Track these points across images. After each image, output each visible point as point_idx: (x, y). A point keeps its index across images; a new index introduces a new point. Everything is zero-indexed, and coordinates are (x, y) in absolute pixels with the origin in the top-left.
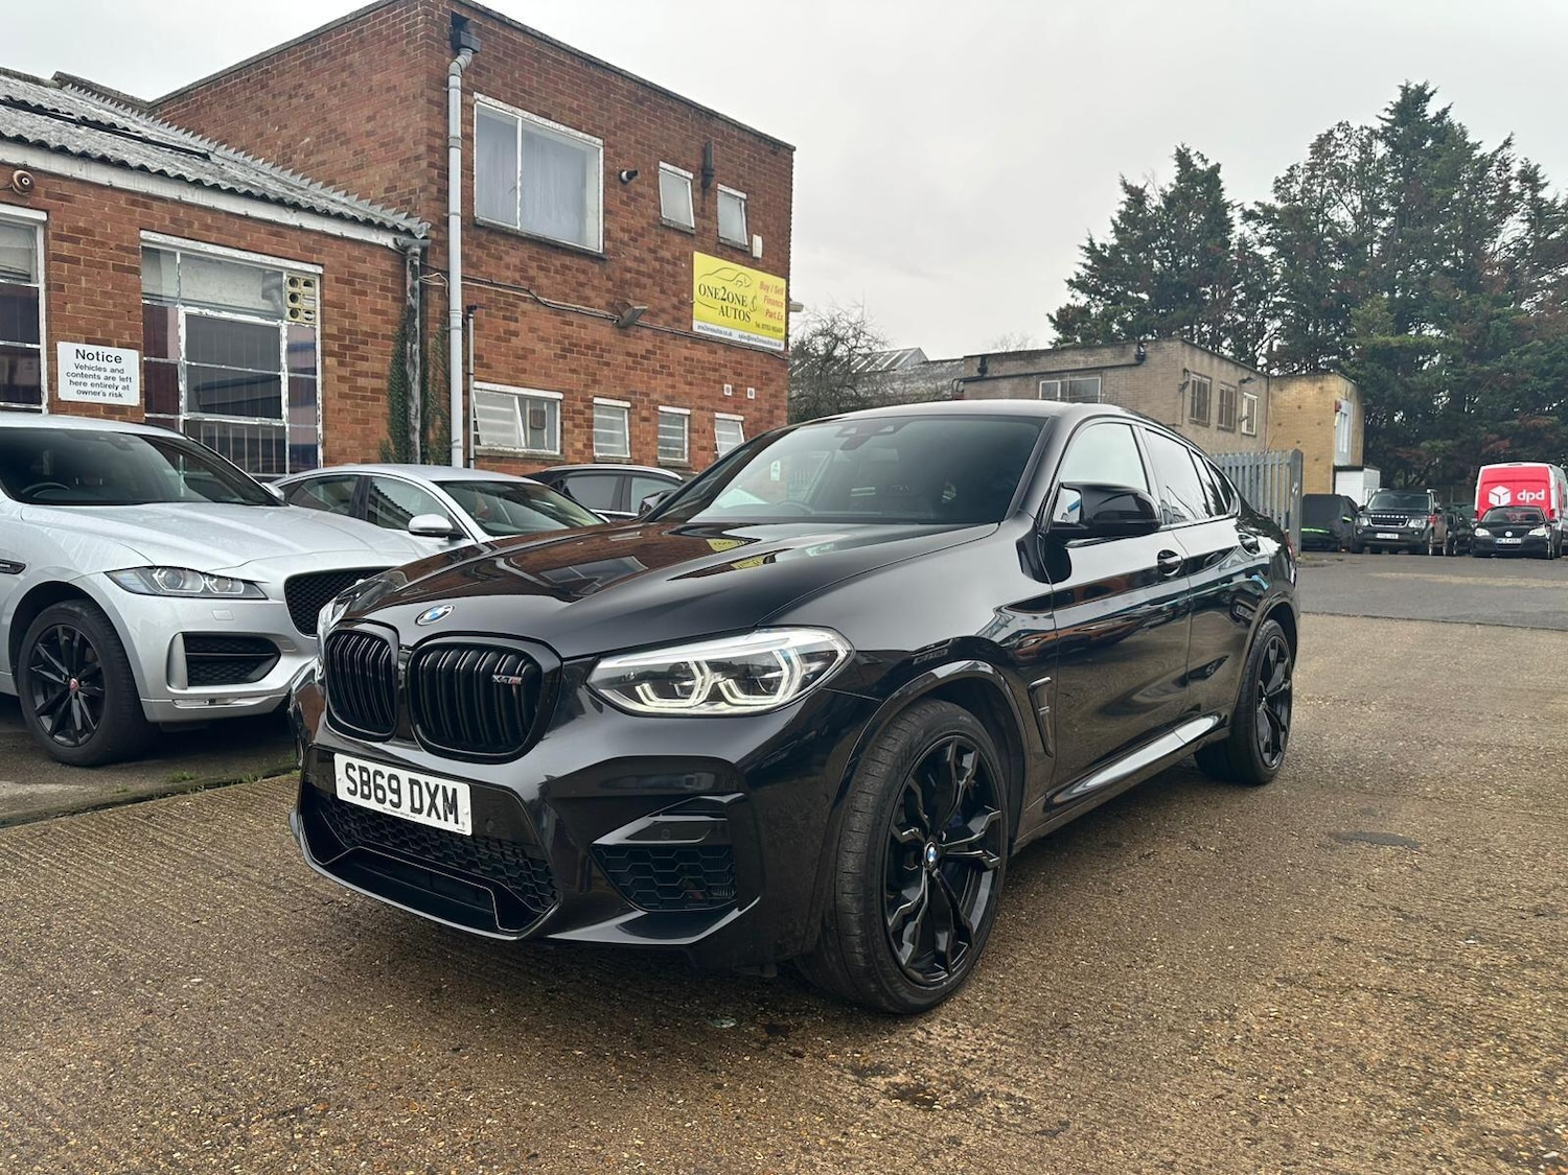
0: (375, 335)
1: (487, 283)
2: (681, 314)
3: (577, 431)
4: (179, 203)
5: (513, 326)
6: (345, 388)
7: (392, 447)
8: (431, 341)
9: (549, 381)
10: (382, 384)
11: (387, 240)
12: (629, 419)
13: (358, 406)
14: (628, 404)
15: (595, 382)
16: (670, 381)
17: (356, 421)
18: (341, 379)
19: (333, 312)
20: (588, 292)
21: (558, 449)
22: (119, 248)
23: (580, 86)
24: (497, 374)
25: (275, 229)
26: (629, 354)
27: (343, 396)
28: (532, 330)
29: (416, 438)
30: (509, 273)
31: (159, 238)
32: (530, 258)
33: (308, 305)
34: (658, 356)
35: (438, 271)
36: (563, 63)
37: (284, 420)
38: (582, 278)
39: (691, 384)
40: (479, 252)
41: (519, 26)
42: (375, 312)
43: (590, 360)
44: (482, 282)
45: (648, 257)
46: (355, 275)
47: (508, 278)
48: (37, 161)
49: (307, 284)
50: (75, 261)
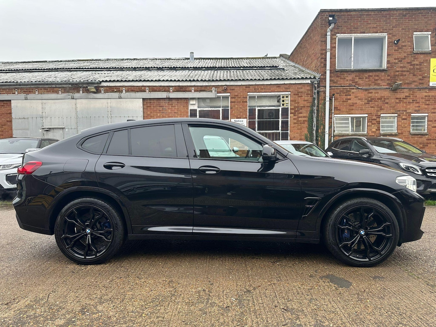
0: (304, 107)
1: (339, 87)
2: (423, 81)
3: (373, 125)
4: (256, 85)
5: (349, 97)
6: (295, 121)
7: (309, 135)
8: (320, 106)
9: (362, 111)
10: (307, 119)
11: (309, 81)
12: (397, 120)
13: (299, 125)
14: (396, 115)
15: (381, 109)
16: (417, 105)
17: (298, 129)
18: (294, 119)
19: (293, 103)
20: (379, 82)
21: (366, 131)
22: (243, 98)
23: (377, 19)
24: (343, 112)
25: (278, 85)
26: (397, 99)
27: (295, 123)
28: (356, 97)
29: (314, 132)
30: (348, 82)
31: (252, 94)
32: (356, 76)
33: (287, 102)
34: (411, 97)
35: (322, 86)
36: (370, 15)
37: (280, 130)
38: (377, 78)
39: (428, 105)
40: (337, 78)
41: (353, 10)
42: (305, 101)
43: (380, 103)
44: (338, 87)
45: (407, 65)
46: (299, 92)
47: (347, 84)
48: (228, 83)
49: (287, 97)
50: (235, 102)
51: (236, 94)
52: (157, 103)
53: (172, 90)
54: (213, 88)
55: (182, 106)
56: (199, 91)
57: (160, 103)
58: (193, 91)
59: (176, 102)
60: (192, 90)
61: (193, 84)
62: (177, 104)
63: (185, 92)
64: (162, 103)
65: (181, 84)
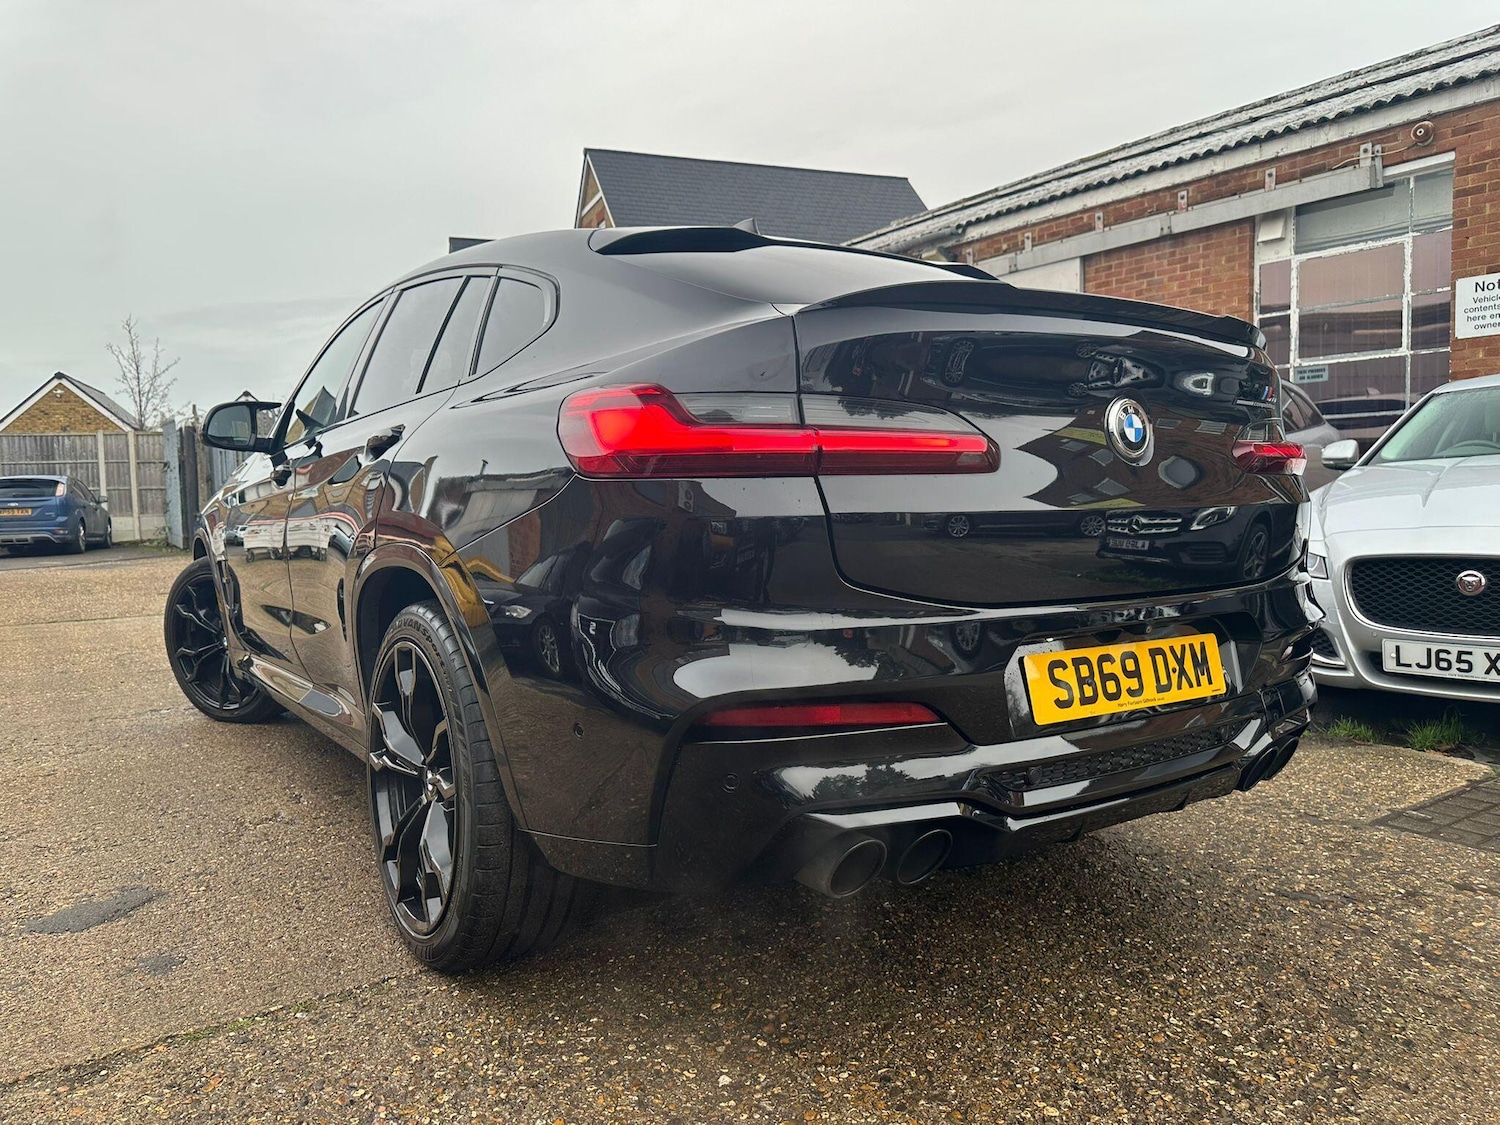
50: (1480, 190)
51: (1488, 148)
52: (1130, 264)
53: (1185, 200)
54: (1363, 147)
55: (1224, 258)
56: (1295, 179)
57: (1140, 261)
58: (1270, 182)
59: (1201, 245)
60: (1267, 179)
61: (1271, 151)
62: (1205, 253)
63: (1237, 197)
64: (1151, 260)
65: (1218, 166)
